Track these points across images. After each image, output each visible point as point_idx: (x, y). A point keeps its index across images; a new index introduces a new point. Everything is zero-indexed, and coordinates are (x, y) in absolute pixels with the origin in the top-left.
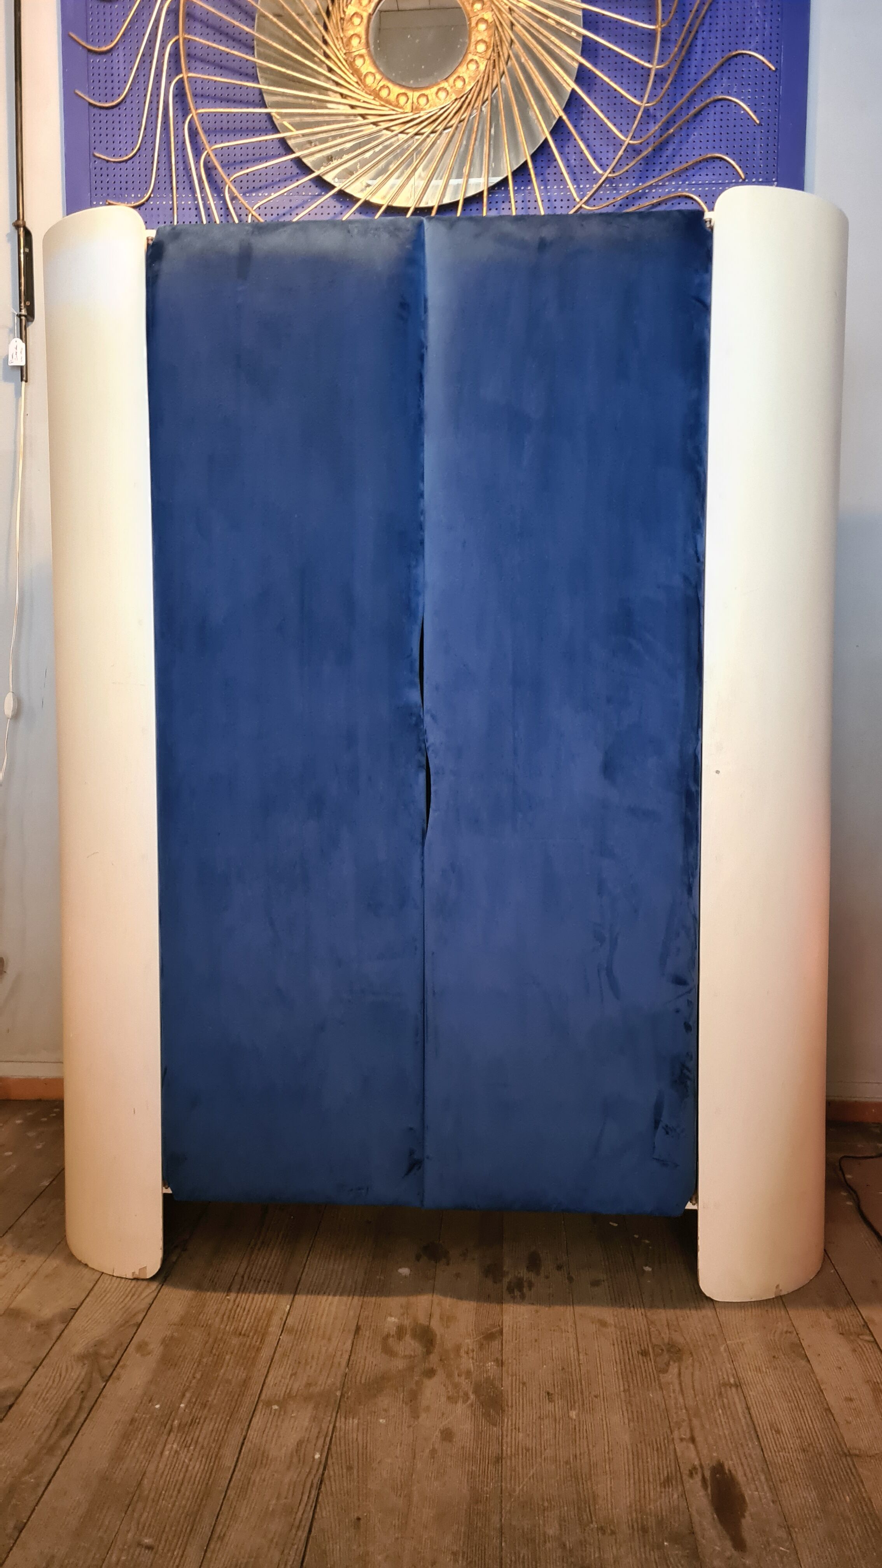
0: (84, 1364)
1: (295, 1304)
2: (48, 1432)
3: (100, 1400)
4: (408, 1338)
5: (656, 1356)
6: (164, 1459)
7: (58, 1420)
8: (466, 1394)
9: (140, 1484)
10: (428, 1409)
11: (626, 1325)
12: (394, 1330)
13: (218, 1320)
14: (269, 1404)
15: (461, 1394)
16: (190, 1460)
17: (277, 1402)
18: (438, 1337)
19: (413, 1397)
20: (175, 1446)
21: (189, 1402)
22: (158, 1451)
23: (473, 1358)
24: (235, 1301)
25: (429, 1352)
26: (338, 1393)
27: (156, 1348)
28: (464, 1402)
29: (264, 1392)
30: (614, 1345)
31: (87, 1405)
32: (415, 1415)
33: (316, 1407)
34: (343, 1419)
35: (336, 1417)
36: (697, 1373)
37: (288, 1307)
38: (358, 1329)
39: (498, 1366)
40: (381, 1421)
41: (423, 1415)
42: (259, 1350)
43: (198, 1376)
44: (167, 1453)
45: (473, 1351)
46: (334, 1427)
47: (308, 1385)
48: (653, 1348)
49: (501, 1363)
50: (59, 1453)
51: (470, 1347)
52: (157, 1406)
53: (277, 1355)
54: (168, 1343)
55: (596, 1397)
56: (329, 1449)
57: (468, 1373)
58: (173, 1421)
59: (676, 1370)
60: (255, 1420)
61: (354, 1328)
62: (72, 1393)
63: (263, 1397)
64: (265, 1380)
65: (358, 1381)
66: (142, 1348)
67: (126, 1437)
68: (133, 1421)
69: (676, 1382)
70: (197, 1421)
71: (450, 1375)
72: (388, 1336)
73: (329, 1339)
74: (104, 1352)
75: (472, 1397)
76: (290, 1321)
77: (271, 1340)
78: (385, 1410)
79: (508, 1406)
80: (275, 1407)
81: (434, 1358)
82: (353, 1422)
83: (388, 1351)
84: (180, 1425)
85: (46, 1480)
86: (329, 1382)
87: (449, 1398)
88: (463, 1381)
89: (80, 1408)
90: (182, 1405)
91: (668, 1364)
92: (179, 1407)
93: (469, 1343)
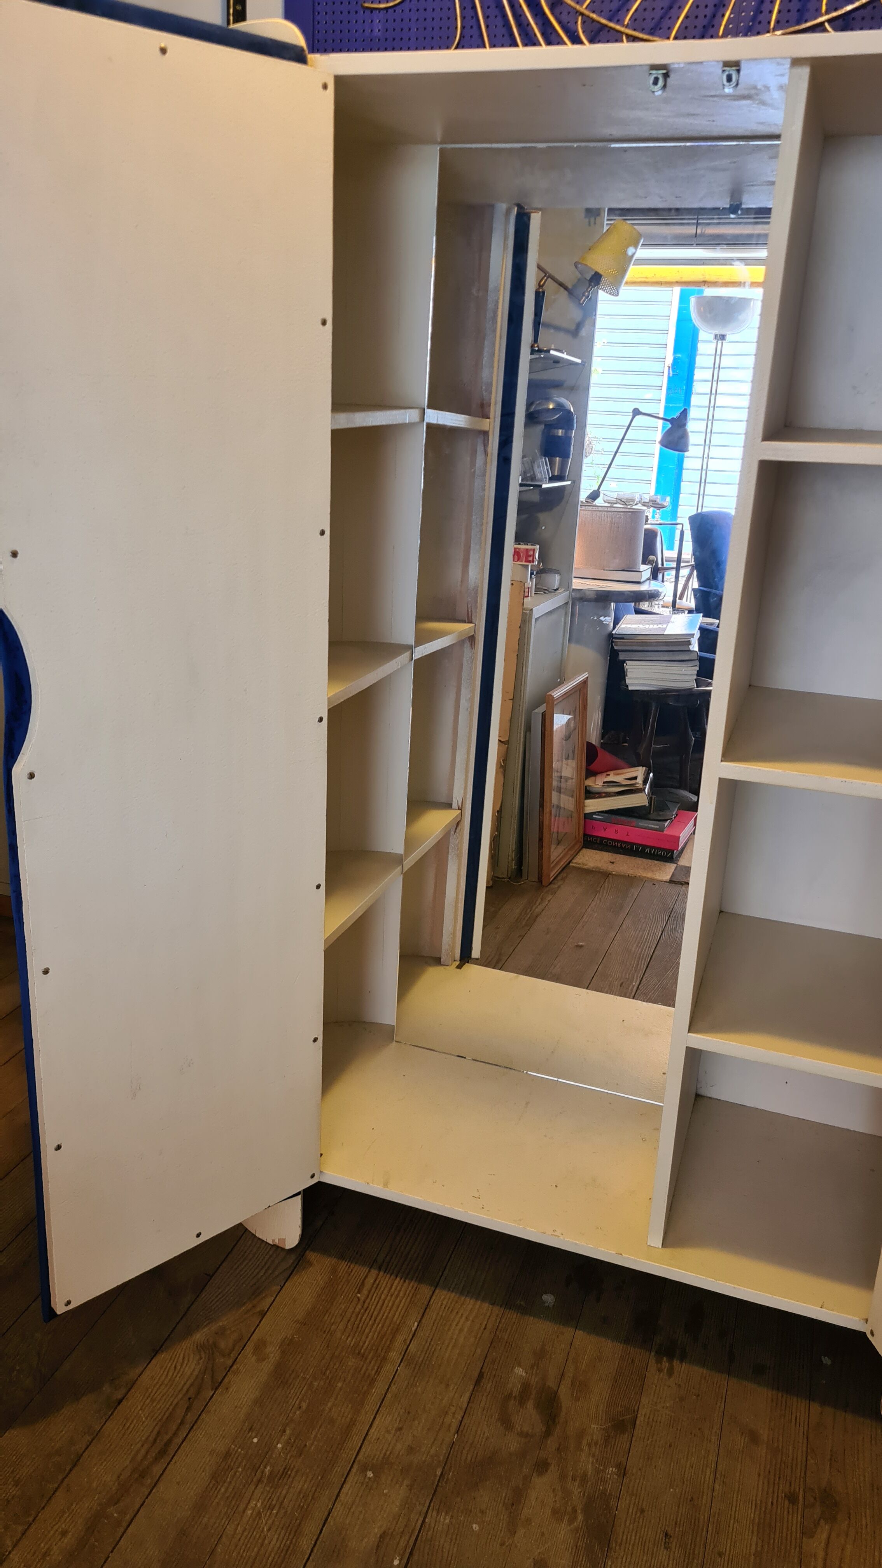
0: (201, 1358)
1: (423, 1321)
2: (146, 1447)
3: (204, 1415)
4: (530, 1405)
5: (805, 1506)
6: (245, 1519)
7: (159, 1433)
8: (574, 1511)
9: (213, 1552)
10: (529, 1521)
11: (780, 1447)
12: (517, 1389)
13: (342, 1326)
14: (364, 1469)
15: (569, 1509)
16: (269, 1530)
17: (373, 1469)
18: (563, 1414)
19: (518, 1497)
20: (259, 1505)
21: (288, 1442)
22: (242, 1506)
23: (593, 1456)
24: (364, 1302)
25: (548, 1433)
26: (439, 1473)
27: (273, 1353)
28: (571, 1522)
29: (363, 1450)
30: (759, 1475)
31: (190, 1418)
32: (512, 1531)
33: (410, 1487)
34: (435, 1513)
35: (429, 1507)
36: (849, 1547)
37: (416, 1324)
38: (481, 1376)
39: (619, 1476)
40: (474, 1526)
41: (521, 1532)
42: (373, 1381)
43: (304, 1405)
44: (249, 1512)
45: (596, 1444)
46: (424, 1521)
47: (411, 1450)
48: (805, 1492)
49: (623, 1472)
50: (149, 1481)
51: (595, 1438)
52: (255, 1440)
53: (389, 1395)
54: (289, 1347)
55: (720, 1555)
56: (411, 1554)
57: (584, 1479)
58: (265, 1467)
59: (825, 1536)
60: (347, 1486)
61: (476, 1374)
62: (180, 1396)
63: (360, 1457)
64: (368, 1431)
65: (463, 1458)
66: (261, 1346)
67: (216, 1477)
68: (228, 1454)
69: (821, 1554)
70: (289, 1472)
71: (563, 1477)
72: (510, 1395)
73: (447, 1385)
74: (222, 1345)
75: (580, 1517)
76: (413, 1348)
77: (388, 1369)
78: (482, 1512)
79: (616, 1542)
80: (370, 1474)
81: (552, 1443)
82: (445, 1520)
83: (506, 1422)
84: (271, 1472)
85: (128, 1518)
86: (433, 1451)
87: (555, 1512)
88: (575, 1489)
89: (182, 1423)
90: (279, 1446)
91: (817, 1524)
92: (276, 1447)
93: (595, 1429)
